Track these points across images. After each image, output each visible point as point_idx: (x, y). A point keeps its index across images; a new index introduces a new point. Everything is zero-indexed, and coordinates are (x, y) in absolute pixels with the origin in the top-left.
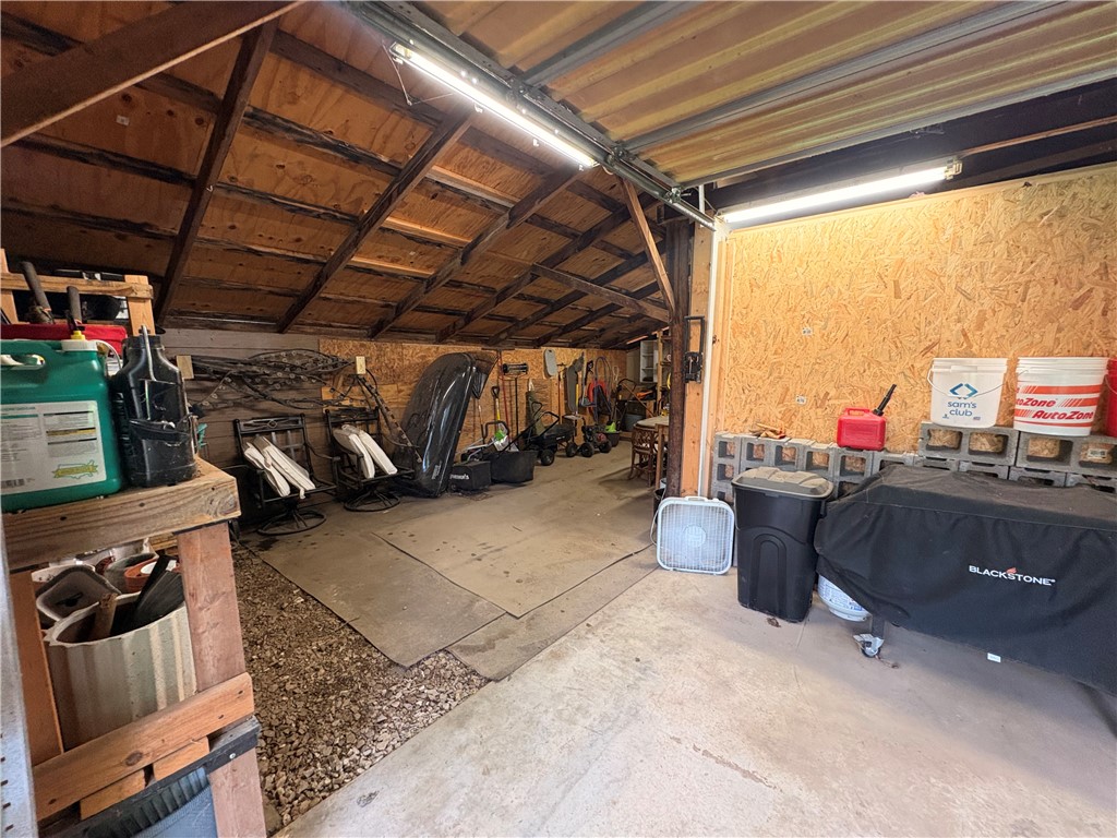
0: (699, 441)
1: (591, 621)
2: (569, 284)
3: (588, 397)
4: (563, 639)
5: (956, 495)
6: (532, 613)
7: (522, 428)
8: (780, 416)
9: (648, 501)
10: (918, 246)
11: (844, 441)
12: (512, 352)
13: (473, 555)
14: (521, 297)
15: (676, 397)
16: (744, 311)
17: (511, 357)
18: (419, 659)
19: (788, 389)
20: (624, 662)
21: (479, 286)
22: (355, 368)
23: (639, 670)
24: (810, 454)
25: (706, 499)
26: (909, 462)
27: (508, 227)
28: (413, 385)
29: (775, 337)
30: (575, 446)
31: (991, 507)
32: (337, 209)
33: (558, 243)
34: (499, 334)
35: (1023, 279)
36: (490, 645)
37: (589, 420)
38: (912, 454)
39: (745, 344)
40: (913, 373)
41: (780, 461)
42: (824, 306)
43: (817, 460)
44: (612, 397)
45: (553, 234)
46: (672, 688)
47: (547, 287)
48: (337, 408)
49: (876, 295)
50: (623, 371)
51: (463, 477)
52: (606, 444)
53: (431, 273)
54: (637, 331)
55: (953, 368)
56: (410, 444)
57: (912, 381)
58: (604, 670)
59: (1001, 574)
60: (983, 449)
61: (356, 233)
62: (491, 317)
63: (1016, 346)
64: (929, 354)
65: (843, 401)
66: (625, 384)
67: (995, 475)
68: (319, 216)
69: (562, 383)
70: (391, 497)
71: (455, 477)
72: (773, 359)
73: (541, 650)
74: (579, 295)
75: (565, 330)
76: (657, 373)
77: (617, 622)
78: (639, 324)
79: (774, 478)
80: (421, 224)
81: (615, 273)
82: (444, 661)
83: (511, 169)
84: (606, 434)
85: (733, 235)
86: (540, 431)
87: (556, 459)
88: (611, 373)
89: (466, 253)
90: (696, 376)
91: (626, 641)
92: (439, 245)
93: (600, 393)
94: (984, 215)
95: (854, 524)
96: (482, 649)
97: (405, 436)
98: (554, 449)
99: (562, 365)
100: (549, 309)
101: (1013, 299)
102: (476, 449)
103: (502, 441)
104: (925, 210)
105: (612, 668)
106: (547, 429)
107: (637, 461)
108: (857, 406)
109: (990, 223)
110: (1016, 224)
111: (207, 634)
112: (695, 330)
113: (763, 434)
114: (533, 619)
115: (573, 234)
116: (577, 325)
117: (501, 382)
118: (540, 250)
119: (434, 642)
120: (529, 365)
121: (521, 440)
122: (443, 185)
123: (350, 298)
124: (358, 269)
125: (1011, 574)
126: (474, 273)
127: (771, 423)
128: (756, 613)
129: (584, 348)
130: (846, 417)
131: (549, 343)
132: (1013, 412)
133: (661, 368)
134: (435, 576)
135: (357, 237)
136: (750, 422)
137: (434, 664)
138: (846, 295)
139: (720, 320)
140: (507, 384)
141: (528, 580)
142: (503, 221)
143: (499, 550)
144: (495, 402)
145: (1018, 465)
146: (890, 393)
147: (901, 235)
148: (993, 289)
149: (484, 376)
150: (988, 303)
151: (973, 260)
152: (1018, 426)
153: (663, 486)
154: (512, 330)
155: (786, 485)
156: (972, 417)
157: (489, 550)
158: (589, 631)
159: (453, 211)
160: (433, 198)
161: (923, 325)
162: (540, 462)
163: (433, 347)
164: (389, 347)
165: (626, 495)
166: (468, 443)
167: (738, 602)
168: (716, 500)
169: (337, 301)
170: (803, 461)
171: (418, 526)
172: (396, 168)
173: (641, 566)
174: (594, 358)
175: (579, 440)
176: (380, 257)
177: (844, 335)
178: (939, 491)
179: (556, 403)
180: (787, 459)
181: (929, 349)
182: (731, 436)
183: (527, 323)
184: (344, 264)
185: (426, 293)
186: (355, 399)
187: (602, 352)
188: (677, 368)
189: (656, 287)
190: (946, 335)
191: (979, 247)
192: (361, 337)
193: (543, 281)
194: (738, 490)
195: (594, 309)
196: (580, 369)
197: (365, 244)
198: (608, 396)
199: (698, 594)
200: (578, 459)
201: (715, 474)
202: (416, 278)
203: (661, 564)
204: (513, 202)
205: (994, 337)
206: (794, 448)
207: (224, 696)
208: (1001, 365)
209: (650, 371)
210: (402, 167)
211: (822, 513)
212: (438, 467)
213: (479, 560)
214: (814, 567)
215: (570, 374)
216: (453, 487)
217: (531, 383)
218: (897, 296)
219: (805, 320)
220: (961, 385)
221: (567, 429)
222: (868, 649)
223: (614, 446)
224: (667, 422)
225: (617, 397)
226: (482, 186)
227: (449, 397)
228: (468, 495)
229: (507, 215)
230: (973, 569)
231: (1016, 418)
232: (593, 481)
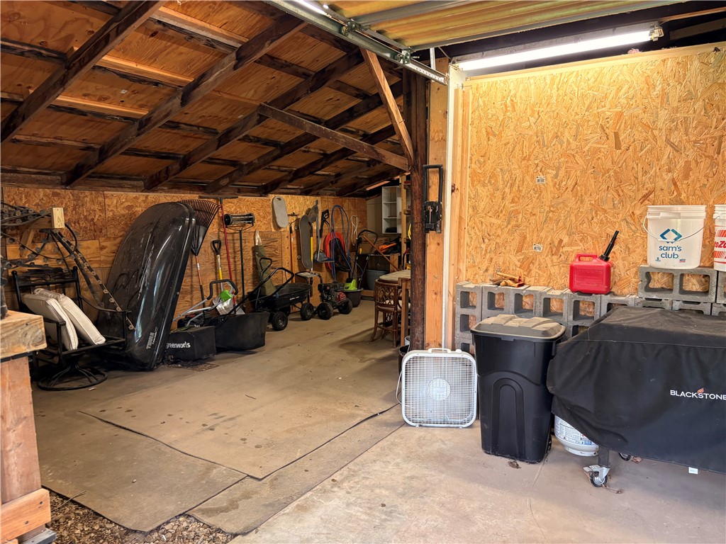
0: (441, 292)
1: (337, 477)
2: (301, 126)
3: (324, 251)
4: (308, 494)
5: (659, 328)
6: (274, 475)
7: (249, 289)
8: (519, 264)
9: (393, 361)
10: (634, 101)
11: (576, 286)
12: (235, 201)
13: (204, 425)
14: (246, 139)
15: (416, 246)
16: (482, 160)
17: (234, 206)
18: (158, 524)
19: (525, 238)
20: (370, 508)
21: (198, 127)
22: (51, 222)
23: (386, 513)
24: (547, 301)
25: (449, 351)
26: (631, 303)
27: (235, 67)
28: (118, 240)
29: (512, 186)
30: (310, 307)
31: (685, 337)
32: (43, 46)
33: (288, 82)
34: (219, 180)
35: (717, 134)
36: (233, 505)
37: (326, 277)
38: (634, 296)
39: (483, 192)
40: (634, 220)
41: (519, 309)
42: (555, 156)
43: (555, 306)
44: (351, 251)
45: (283, 74)
46: (416, 525)
47: (277, 129)
48: (26, 269)
49: (599, 146)
50: (363, 221)
51: (183, 346)
52: (347, 303)
53: (144, 113)
54: (376, 176)
55: (662, 215)
56: (119, 309)
57: (633, 228)
58: (351, 516)
59: (693, 395)
60: (694, 290)
61: (64, 71)
62: (211, 161)
63: (715, 194)
64: (646, 202)
65: (576, 248)
66: (365, 236)
67: (700, 312)
68: (22, 54)
69: (294, 235)
70: (96, 372)
71: (173, 345)
72: (511, 207)
73: (286, 505)
74: (310, 138)
75: (297, 175)
76: (400, 223)
77: (363, 475)
78: (378, 168)
79: (511, 324)
80: (137, 62)
81: (352, 114)
82: (185, 524)
83: (240, 9)
84: (347, 293)
85: (469, 82)
86: (270, 291)
87: (290, 323)
88: (349, 224)
89: (187, 93)
90: (435, 226)
91: (372, 491)
92: (156, 84)
93: (337, 246)
94: (685, 75)
95: (579, 361)
96: (226, 510)
97: (112, 300)
98: (287, 311)
99: (293, 215)
100: (278, 152)
101: (711, 151)
102: (196, 314)
103: (226, 304)
104: (638, 67)
105: (359, 514)
106: (279, 288)
107: (380, 320)
108: (588, 252)
109: (690, 82)
110: (709, 84)
111: (13, 452)
112: (434, 179)
113: (503, 283)
114: (276, 479)
115: (304, 74)
116: (311, 168)
117: (222, 236)
118: (268, 90)
119: (171, 508)
120: (255, 214)
121: (247, 301)
122: (164, 24)
123: (44, 140)
124: (59, 108)
125: (701, 394)
126: (194, 113)
127: (511, 271)
128: (499, 458)
129: (318, 195)
130: (577, 263)
131: (276, 191)
132: (714, 254)
133: (404, 217)
134: (163, 448)
135: (64, 76)
136: (491, 271)
137: (175, 528)
138: (574, 144)
139: (459, 169)
140: (230, 237)
141: (269, 445)
142: (230, 61)
143: (233, 419)
144: (216, 259)
145: (718, 302)
146: (614, 239)
147: (619, 90)
148: (695, 142)
149: (202, 230)
150: (691, 153)
151: (678, 115)
152: (718, 267)
153: (408, 343)
154: (235, 175)
155: (520, 329)
156: (678, 259)
157: (221, 420)
158: (335, 485)
159: (173, 50)
160: (152, 35)
161: (640, 175)
162: (270, 326)
163: (141, 196)
164: (87, 196)
165: (371, 356)
166: (187, 307)
167: (481, 450)
168: (459, 351)
169: (28, 143)
170: (540, 308)
171: (137, 400)
172: (116, 8)
173: (386, 424)
174: (330, 206)
175: (315, 300)
176: (85, 95)
177: (573, 184)
178: (645, 325)
179: (287, 257)
180: (527, 307)
181: (646, 197)
182: (472, 286)
183: (252, 168)
184: (47, 103)
185: (138, 135)
186: (48, 256)
187: (339, 200)
188: (417, 218)
189: (391, 130)
190: (660, 184)
191: (682, 102)
192: (52, 184)
193: (271, 122)
194: (478, 337)
195: (328, 152)
196: (315, 219)
197: (74, 82)
198: (347, 250)
199: (443, 446)
200: (315, 322)
201: (458, 326)
202: (126, 118)
203: (407, 421)
204: (240, 42)
205: (698, 186)
206: (531, 295)
207: (29, 504)
208: (701, 211)
209: (393, 220)
210: (121, 6)
211: (553, 354)
212: (153, 336)
213: (211, 429)
214: (549, 406)
215: (303, 225)
216: (171, 357)
217: (258, 236)
218: (618, 146)
219: (539, 168)
220: (668, 230)
221: (300, 288)
222: (597, 479)
223: (356, 306)
224: (409, 276)
225: (357, 251)
226: (207, 26)
227: (164, 253)
228: (188, 366)
229: (234, 55)
230: (673, 393)
231: (716, 259)
232: (333, 345)
